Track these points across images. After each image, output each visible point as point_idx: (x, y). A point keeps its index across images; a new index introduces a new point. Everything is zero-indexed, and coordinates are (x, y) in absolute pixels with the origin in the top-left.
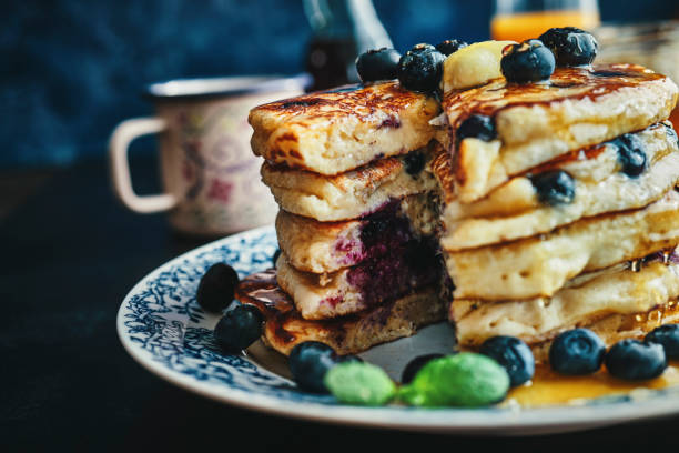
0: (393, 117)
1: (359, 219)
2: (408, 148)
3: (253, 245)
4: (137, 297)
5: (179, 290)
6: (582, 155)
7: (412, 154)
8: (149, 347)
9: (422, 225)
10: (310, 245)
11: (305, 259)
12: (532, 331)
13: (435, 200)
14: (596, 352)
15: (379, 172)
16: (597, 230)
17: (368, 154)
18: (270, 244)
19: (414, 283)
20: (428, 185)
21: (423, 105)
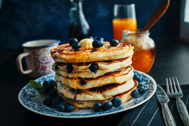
3: (50, 77)
8: (23, 99)
18: (53, 77)
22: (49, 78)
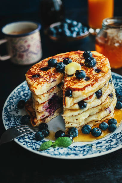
1: (47, 101)
2: (57, 84)
4: (5, 107)
5: (14, 103)
6: (89, 98)
7: (58, 84)
8: (9, 127)
9: (61, 95)
10: (38, 107)
11: (37, 110)
12: (79, 125)
14: (90, 130)
15: (52, 90)
16: (91, 110)
17: (49, 89)
19: (59, 106)
21: (61, 75)
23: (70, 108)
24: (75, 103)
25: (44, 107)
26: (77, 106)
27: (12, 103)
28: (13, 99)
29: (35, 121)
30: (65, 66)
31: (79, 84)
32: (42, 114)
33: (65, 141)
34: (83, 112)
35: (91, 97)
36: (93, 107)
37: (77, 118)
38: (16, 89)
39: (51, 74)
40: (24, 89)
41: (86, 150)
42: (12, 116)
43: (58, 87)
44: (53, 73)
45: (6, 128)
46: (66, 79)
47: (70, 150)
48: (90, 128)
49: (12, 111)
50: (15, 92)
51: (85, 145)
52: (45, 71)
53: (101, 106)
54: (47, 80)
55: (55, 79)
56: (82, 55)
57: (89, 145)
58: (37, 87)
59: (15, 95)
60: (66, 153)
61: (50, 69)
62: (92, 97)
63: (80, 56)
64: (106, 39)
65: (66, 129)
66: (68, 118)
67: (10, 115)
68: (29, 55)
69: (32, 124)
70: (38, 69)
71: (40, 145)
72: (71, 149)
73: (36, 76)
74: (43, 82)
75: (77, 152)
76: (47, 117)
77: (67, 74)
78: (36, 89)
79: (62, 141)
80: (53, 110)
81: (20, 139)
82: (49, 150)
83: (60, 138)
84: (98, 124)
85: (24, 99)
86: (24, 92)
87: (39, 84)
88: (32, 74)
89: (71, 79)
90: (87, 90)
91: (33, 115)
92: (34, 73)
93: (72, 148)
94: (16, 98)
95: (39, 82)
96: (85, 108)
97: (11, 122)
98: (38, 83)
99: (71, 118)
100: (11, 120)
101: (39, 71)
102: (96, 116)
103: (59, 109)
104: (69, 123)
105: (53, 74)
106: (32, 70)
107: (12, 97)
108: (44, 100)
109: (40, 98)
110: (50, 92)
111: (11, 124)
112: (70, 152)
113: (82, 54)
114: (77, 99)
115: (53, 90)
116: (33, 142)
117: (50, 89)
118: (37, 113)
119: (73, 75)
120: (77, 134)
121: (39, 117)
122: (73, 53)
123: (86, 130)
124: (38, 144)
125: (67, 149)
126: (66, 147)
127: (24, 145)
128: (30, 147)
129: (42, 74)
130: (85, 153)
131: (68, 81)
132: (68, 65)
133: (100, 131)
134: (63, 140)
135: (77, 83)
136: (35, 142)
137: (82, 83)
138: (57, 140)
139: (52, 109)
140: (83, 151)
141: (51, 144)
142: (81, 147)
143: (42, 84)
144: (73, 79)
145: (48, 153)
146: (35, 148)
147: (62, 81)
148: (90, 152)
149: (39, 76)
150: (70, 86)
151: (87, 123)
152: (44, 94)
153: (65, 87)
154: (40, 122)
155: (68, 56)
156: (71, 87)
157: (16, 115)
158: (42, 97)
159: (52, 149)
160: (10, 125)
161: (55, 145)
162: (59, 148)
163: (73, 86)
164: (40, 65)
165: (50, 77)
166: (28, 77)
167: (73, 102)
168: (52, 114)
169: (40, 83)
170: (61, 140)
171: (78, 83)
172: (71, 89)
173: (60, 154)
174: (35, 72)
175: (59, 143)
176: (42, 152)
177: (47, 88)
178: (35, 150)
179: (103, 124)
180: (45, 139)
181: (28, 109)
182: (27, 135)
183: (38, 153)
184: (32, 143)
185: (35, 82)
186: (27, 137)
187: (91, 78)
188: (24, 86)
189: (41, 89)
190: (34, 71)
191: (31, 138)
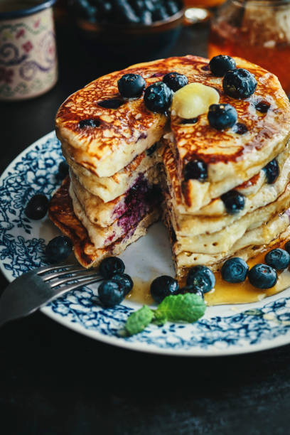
0: (143, 134)
1: (124, 194)
2: (150, 146)
5: (13, 203)
6: (250, 183)
7: (151, 148)
8: (16, 273)
10: (98, 212)
11: (96, 220)
12: (214, 260)
13: (162, 170)
14: (245, 272)
15: (134, 164)
16: (252, 216)
17: (130, 159)
20: (158, 160)
21: (160, 121)
22: (43, 157)
23: (201, 213)
24: (214, 197)
25: (115, 212)
26: (219, 206)
27: (9, 203)
28: (8, 194)
29: (88, 251)
30: (171, 96)
31: (222, 144)
32: (109, 233)
33: (189, 306)
34: (234, 222)
35: (254, 179)
36: (258, 206)
37: (215, 239)
38: (13, 164)
39: (132, 117)
40: (34, 164)
41: (251, 327)
42: (17, 240)
43: (148, 155)
44: (139, 116)
45: (10, 276)
46: (180, 132)
47: (204, 329)
48: (246, 265)
49: (13, 226)
50: (10, 174)
51: (242, 314)
52: (113, 111)
53: (275, 204)
54: (125, 134)
55: (145, 132)
56: (201, 66)
57: (253, 312)
58: (100, 154)
59: (11, 181)
60: (200, 339)
61: (125, 102)
62: (257, 179)
63: (198, 70)
64: (245, 29)
65: (179, 271)
66: (191, 241)
67: (11, 239)
68: (29, 73)
69: (80, 261)
70: (88, 103)
71: (117, 320)
72: (208, 327)
73: (90, 124)
74: (113, 140)
75: (229, 335)
76: (119, 240)
77: (178, 117)
78: (99, 158)
79: (181, 306)
80: (134, 219)
81: (57, 305)
82: (149, 332)
83: (171, 296)
84: (259, 254)
85: (38, 191)
86: (35, 173)
87: (104, 144)
88: (76, 117)
89: (196, 131)
90: (248, 159)
91: (79, 235)
92: (81, 115)
93: (208, 324)
94: (16, 191)
95: (103, 140)
96: (241, 211)
97: (18, 259)
98: (100, 144)
99: (201, 239)
100: (16, 254)
101: (96, 111)
102: (258, 232)
103: (147, 216)
104: (190, 253)
105: (137, 117)
106: (73, 108)
107: (7, 188)
108: (116, 190)
109: (106, 188)
110: (130, 168)
111: (19, 264)
112: (209, 335)
113: (202, 63)
114: (220, 184)
115: (138, 164)
116: (96, 313)
117: (131, 162)
118: (92, 231)
119: (197, 119)
120: (213, 285)
121: (100, 240)
122: (176, 60)
123: (236, 273)
124: (111, 317)
125: (198, 327)
126: (192, 321)
127: (74, 321)
128: (91, 326)
129: (106, 117)
130: (253, 335)
131: (188, 136)
132: (180, 91)
133: (273, 273)
134: (183, 302)
135: (215, 141)
136: (101, 312)
137: (228, 140)
138: (163, 302)
139: (131, 218)
140: (243, 331)
141: (151, 315)
142: (234, 320)
143: (114, 147)
144: (200, 129)
145: (149, 341)
146: (109, 329)
147: (165, 137)
148: (266, 332)
149: (98, 122)
150: (197, 150)
151: (235, 253)
152: (116, 174)
153: (183, 152)
154: (101, 255)
155: (165, 69)
156: (200, 151)
157: (28, 237)
158: (111, 183)
159: (154, 329)
160: (18, 267)
161: (163, 318)
162: (173, 326)
163: (206, 148)
164: (93, 93)
165: (131, 126)
166: (67, 126)
167: (210, 196)
168: (131, 230)
169: (108, 143)
170: (177, 304)
171: (219, 140)
172: (202, 157)
173: (183, 342)
174: (85, 112)
175: (170, 311)
176: (131, 341)
177: (125, 156)
178: (110, 336)
179: (277, 253)
180: (124, 303)
181: (62, 221)
182: (73, 295)
183: (121, 342)
184: (93, 316)
185: (92, 139)
186: (73, 297)
187: (249, 127)
188: (33, 155)
189: (111, 159)
190: (78, 109)
191: (85, 302)
